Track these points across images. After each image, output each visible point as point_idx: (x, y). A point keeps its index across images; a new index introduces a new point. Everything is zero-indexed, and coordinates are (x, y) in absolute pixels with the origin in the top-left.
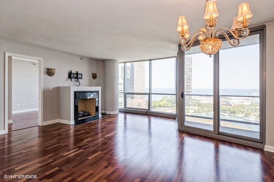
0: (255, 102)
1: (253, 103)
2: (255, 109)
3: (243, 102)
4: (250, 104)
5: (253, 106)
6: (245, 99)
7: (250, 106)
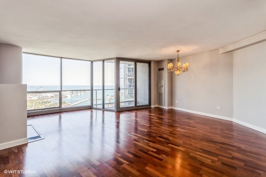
0: (41, 97)
1: (40, 97)
2: (42, 103)
3: (31, 98)
4: (38, 98)
5: (40, 99)
6: (33, 95)
7: (37, 100)
